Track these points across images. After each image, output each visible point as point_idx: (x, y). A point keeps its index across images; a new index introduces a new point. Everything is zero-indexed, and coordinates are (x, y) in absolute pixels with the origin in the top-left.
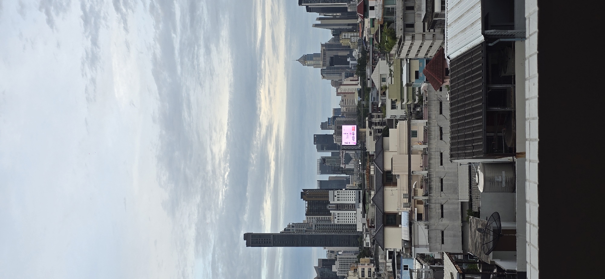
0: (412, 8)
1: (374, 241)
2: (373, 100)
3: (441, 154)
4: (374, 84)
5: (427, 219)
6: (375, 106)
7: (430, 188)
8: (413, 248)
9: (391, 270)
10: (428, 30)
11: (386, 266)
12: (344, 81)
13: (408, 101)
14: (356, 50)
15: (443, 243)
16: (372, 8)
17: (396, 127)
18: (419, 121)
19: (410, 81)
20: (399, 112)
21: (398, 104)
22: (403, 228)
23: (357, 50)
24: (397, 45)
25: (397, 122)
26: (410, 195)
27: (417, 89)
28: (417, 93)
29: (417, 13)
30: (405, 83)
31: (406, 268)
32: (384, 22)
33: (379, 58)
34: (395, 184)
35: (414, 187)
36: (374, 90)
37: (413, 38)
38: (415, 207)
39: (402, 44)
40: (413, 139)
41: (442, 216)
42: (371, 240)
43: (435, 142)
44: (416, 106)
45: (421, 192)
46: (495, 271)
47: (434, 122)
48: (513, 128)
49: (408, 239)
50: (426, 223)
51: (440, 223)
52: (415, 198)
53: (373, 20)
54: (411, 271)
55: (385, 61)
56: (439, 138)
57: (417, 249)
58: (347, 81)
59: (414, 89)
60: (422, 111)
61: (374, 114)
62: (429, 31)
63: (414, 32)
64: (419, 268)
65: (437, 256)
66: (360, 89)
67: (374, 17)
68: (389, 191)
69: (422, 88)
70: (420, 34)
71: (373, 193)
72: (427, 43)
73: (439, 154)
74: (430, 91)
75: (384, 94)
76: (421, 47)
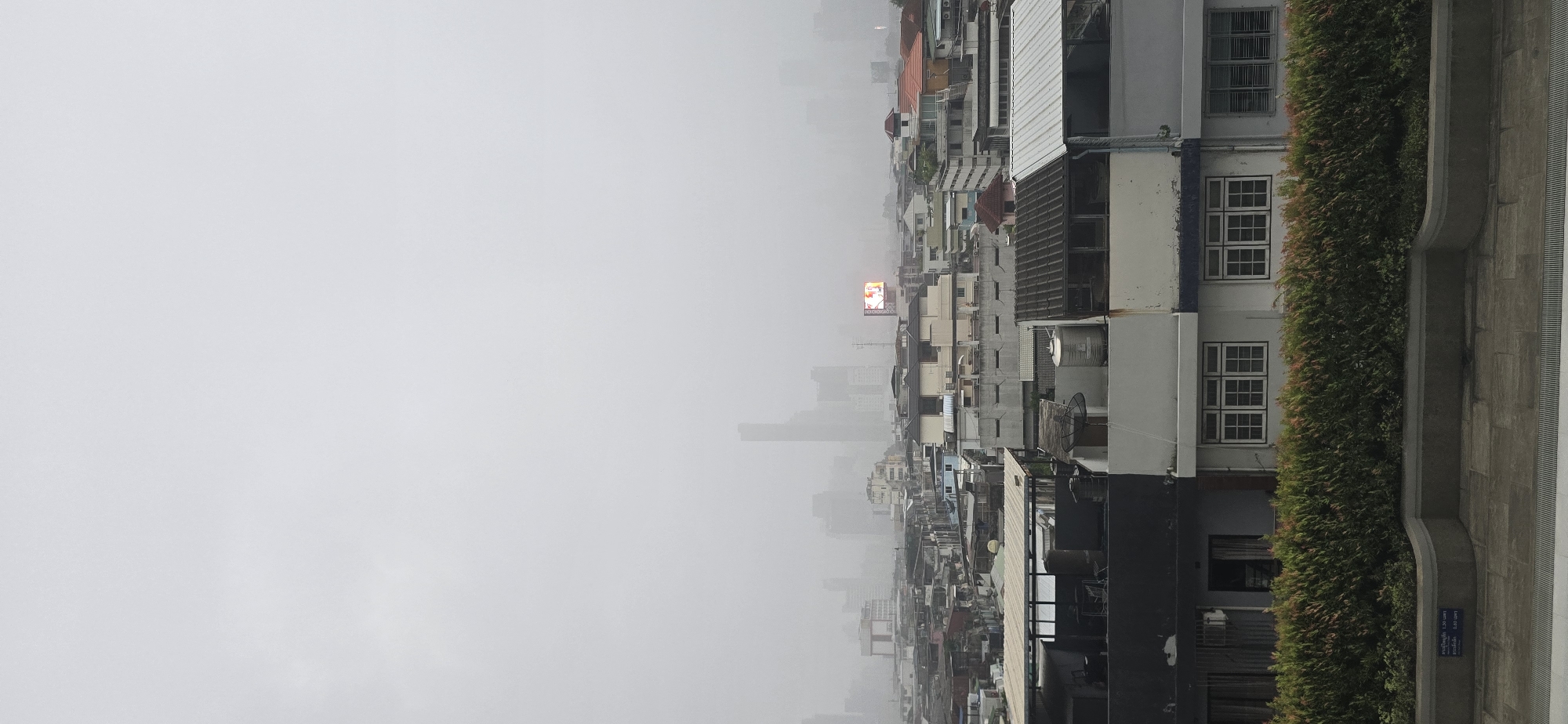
0: (959, 122)
1: (906, 433)
3: (997, 318)
5: (977, 405)
6: (909, 256)
7: (982, 364)
8: (958, 442)
9: (930, 470)
10: (980, 152)
11: (922, 466)
13: (952, 250)
15: (998, 435)
16: (905, 123)
17: (936, 284)
18: (968, 274)
19: (955, 222)
20: (940, 264)
21: (940, 254)
22: (945, 417)
24: (938, 173)
25: (937, 276)
26: (956, 372)
27: (965, 233)
28: (964, 238)
29: (965, 128)
30: (948, 225)
31: (949, 468)
32: (921, 142)
33: (914, 192)
34: (935, 359)
35: (959, 363)
37: (960, 163)
38: (961, 389)
39: (945, 171)
40: (959, 299)
41: (998, 401)
42: (902, 432)
43: (989, 303)
44: (963, 256)
45: (969, 369)
46: (1076, 473)
47: (987, 276)
48: (1105, 275)
49: (951, 430)
50: (977, 409)
51: (995, 409)
52: (962, 376)
53: (906, 140)
54: (956, 473)
55: (922, 196)
56: (994, 297)
57: (964, 443)
59: (960, 233)
60: (970, 262)
61: (908, 267)
62: (982, 154)
63: (962, 154)
64: (967, 468)
65: (991, 453)
67: (908, 135)
68: (927, 368)
69: (971, 231)
70: (970, 157)
71: (905, 371)
72: (980, 170)
73: (994, 318)
74: (983, 235)
75: (921, 240)
76: (970, 175)
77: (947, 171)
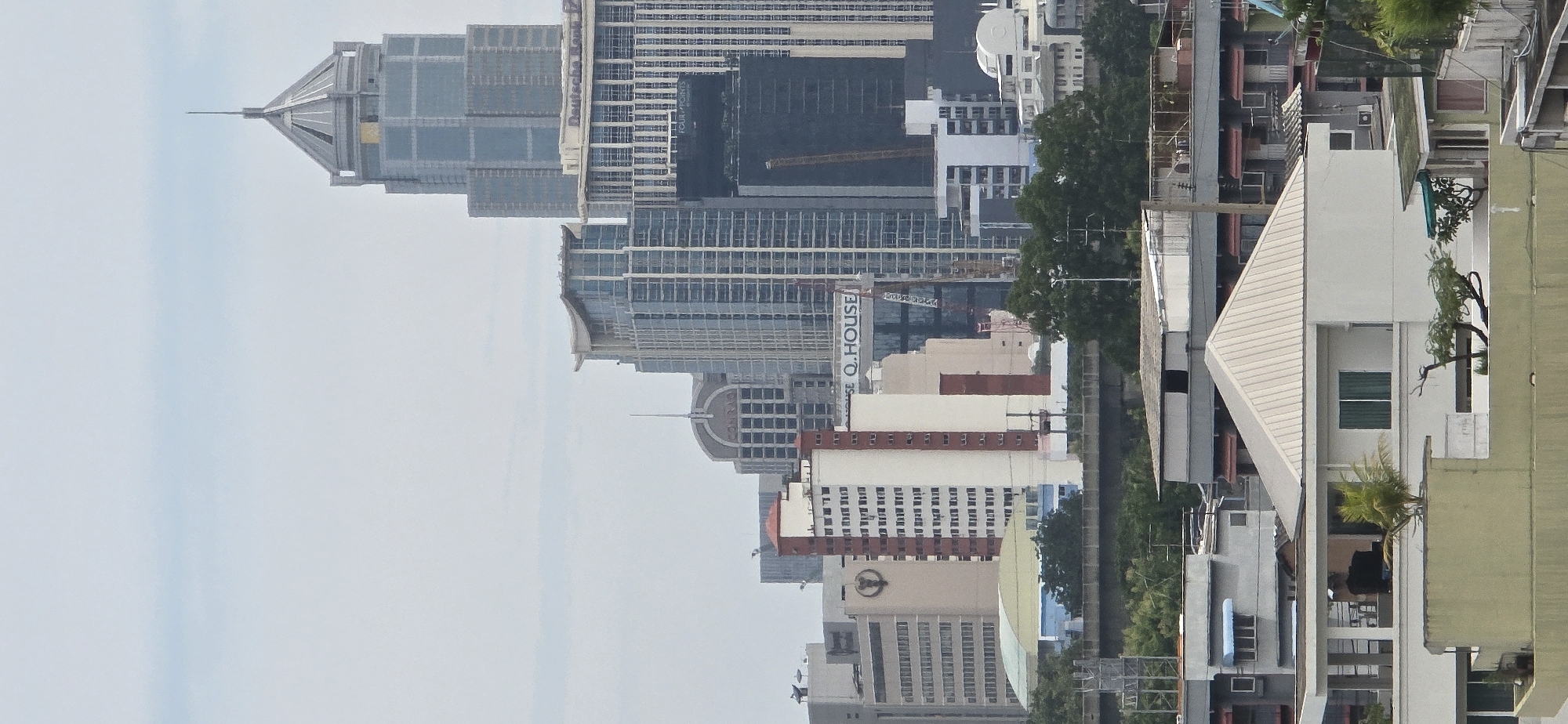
2: (1228, 647)
4: (1241, 444)
12: (866, 388)
36: (1241, 520)
58: (898, 385)
66: (1073, 502)
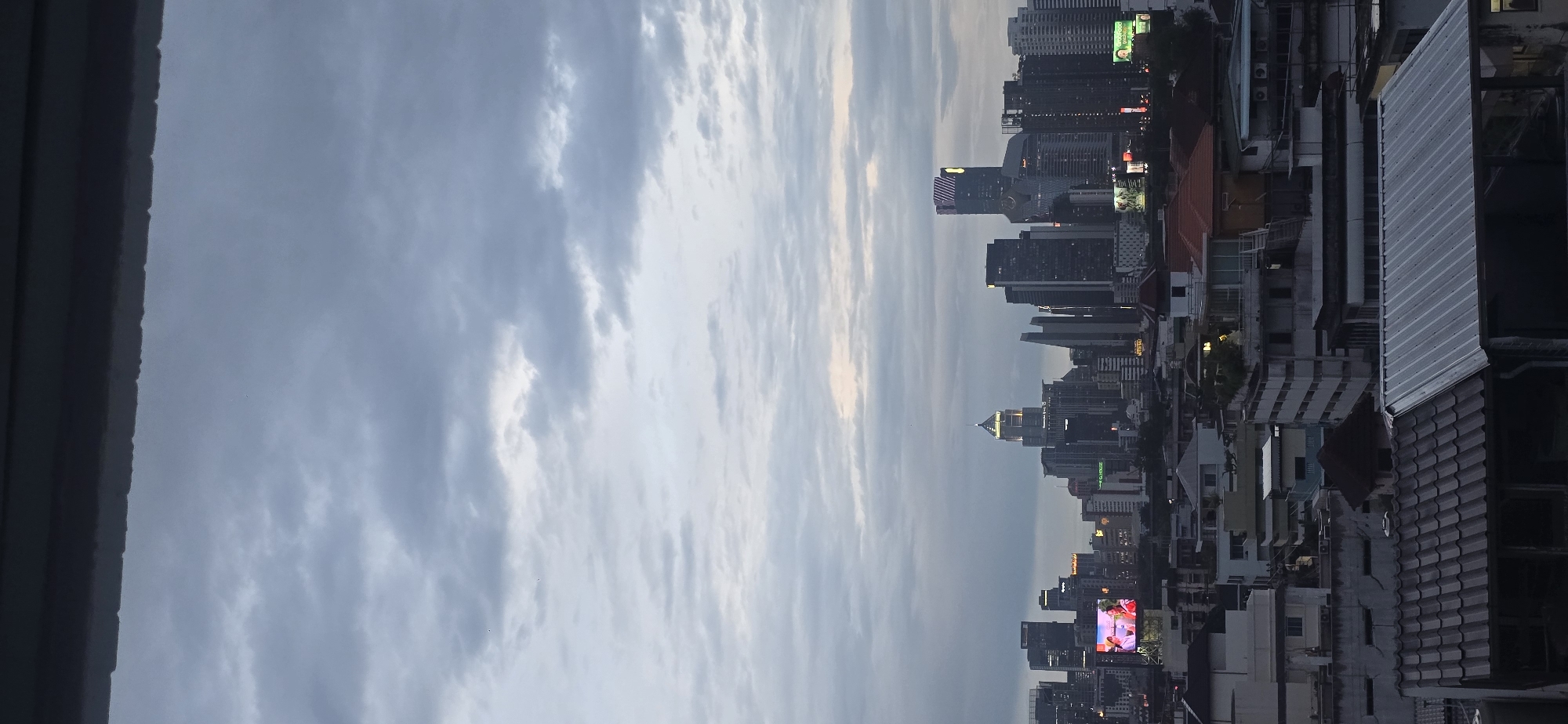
0: (1287, 293)
2: (1181, 533)
3: (1369, 683)
4: (1184, 491)
6: (1186, 551)
10: (1329, 350)
13: (1276, 538)
14: (1136, 400)
16: (1180, 292)
17: (1243, 607)
18: (1309, 590)
19: (1281, 484)
20: (1252, 567)
21: (1250, 545)
23: (1137, 402)
24: (1245, 389)
25: (1246, 592)
27: (1301, 506)
28: (1301, 517)
29: (1299, 305)
30: (1267, 489)
32: (1211, 327)
33: (1197, 422)
36: (1183, 507)
37: (1289, 371)
39: (1258, 386)
40: (1292, 641)
43: (1352, 650)
44: (1298, 552)
47: (1348, 596)
53: (1181, 322)
55: (1215, 431)
56: (1363, 638)
58: (1110, 481)
59: (1291, 507)
60: (1314, 566)
61: (1184, 571)
62: (1334, 354)
63: (1292, 353)
67: (1184, 314)
69: (1314, 503)
70: (1308, 359)
72: (1329, 385)
73: (1363, 681)
74: (1337, 512)
75: (1211, 517)
76: (1310, 394)
77: (1263, 386)
